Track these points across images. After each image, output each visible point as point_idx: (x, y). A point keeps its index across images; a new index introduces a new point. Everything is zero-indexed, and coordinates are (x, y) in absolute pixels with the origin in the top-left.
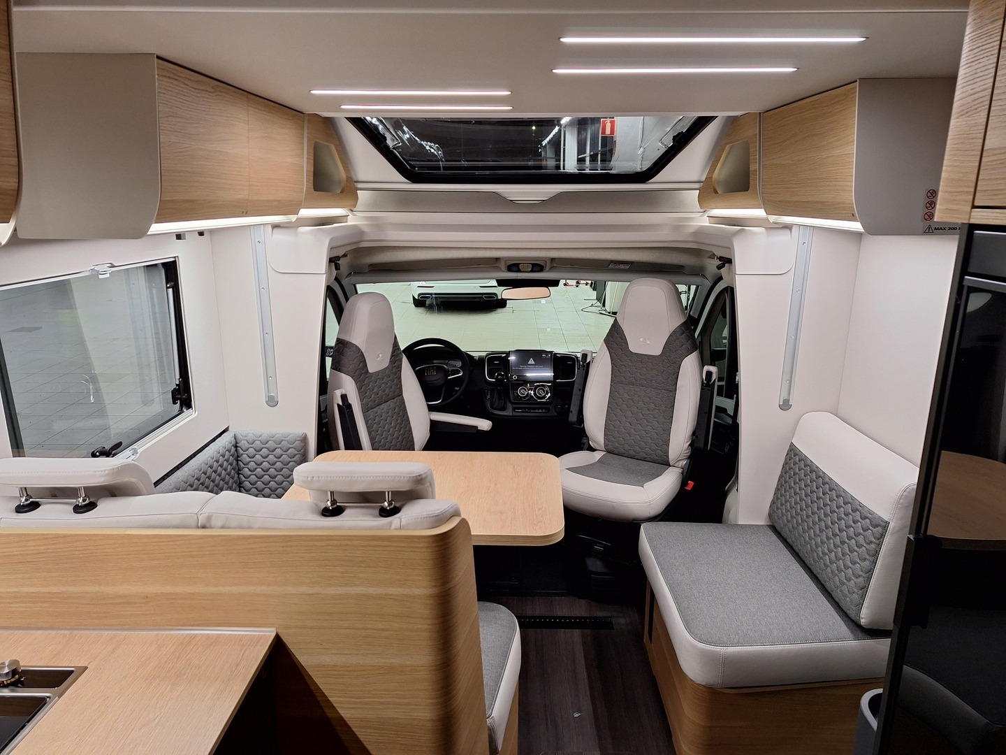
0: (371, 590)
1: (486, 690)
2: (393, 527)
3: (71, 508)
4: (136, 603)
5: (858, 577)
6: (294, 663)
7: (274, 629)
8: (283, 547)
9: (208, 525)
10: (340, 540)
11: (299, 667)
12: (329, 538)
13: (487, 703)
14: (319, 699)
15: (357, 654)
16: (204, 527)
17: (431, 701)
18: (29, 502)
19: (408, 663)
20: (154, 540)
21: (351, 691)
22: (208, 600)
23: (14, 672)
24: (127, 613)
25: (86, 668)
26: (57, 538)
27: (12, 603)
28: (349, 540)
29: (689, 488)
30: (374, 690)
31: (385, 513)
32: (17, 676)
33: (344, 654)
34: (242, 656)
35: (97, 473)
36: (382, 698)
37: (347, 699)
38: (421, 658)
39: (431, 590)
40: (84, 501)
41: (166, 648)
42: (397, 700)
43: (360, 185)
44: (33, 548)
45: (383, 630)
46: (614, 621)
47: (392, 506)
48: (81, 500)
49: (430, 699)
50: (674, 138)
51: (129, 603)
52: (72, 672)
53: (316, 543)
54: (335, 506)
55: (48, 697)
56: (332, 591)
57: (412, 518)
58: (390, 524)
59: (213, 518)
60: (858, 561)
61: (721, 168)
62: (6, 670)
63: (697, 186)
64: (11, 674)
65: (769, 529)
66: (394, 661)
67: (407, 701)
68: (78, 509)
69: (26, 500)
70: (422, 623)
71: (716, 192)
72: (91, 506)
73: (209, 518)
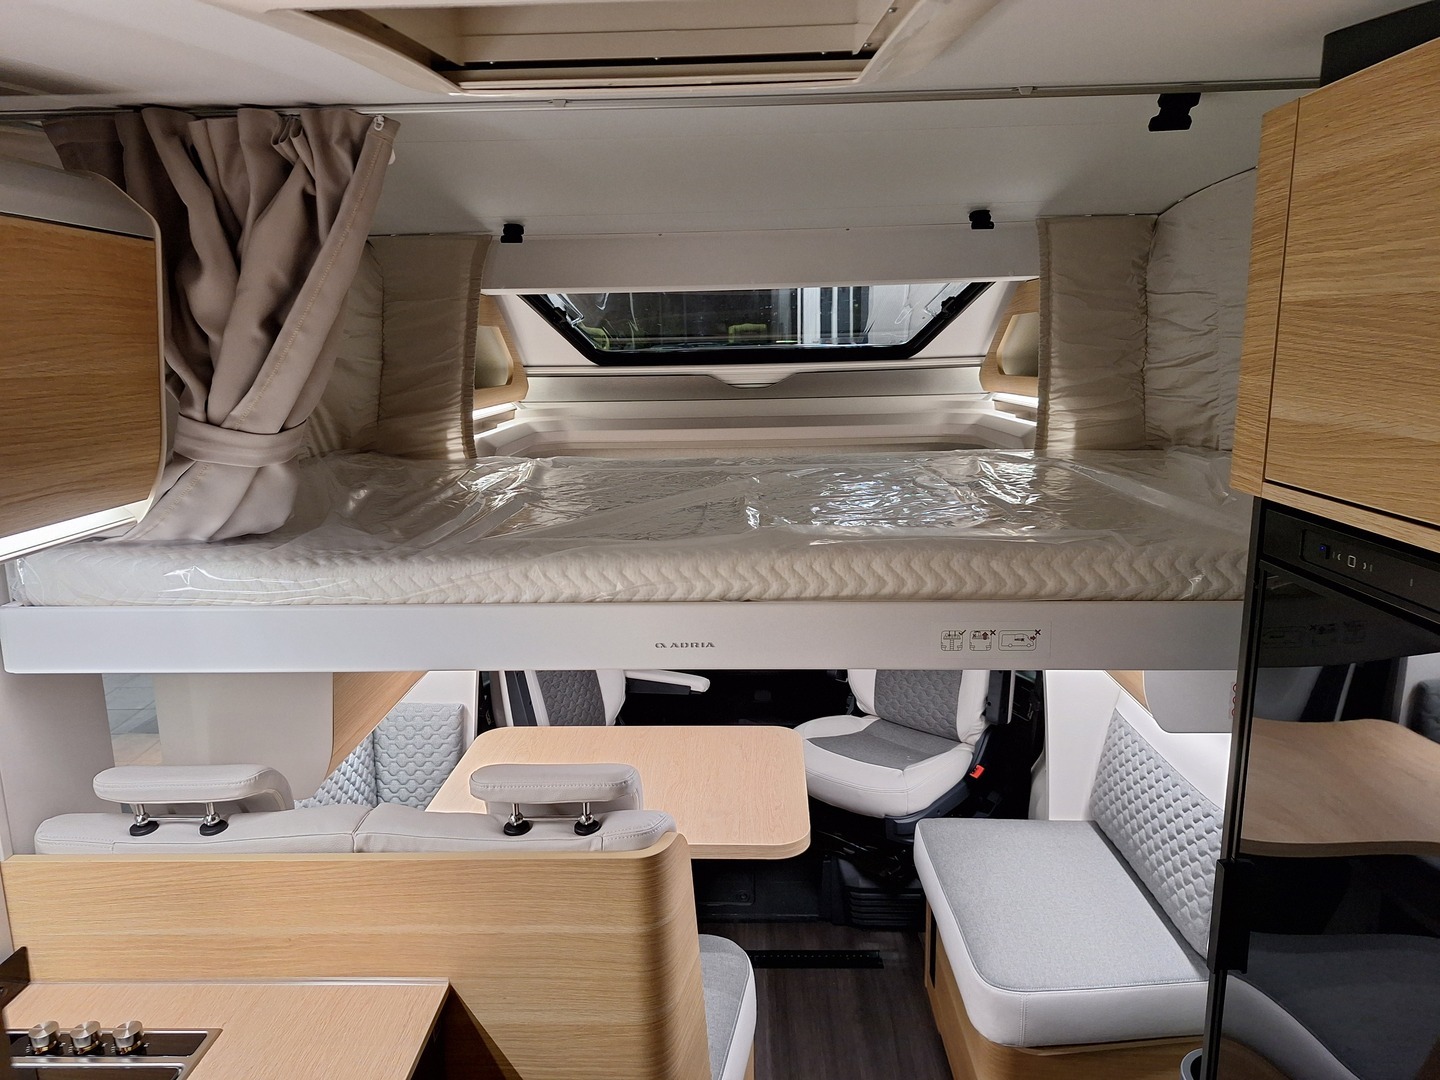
0: (567, 929)
1: (712, 1056)
2: (592, 849)
3: (197, 828)
4: (276, 948)
5: (1200, 895)
6: (471, 1022)
7: (446, 979)
8: (458, 875)
9: (365, 849)
10: (527, 866)
11: (478, 1028)
12: (515, 863)
13: (713, 1072)
14: (501, 1067)
15: (550, 1011)
16: (360, 851)
17: (643, 1070)
18: (146, 822)
19: (613, 1021)
20: (301, 868)
21: (541, 1058)
22: (366, 943)
23: (137, 1037)
24: (266, 960)
25: (221, 1030)
26: (183, 866)
27: (124, 949)
28: (539, 865)
29: (976, 775)
30: (571, 1056)
31: (584, 830)
32: (139, 1043)
33: (532, 1011)
34: (410, 1014)
35: (233, 786)
36: (581, 1066)
37: (538, 1069)
38: (628, 1014)
39: (640, 928)
40: (213, 819)
41: (316, 1004)
42: (600, 1069)
43: (530, 371)
44: (152, 880)
45: (581, 979)
46: (883, 956)
47: (591, 821)
48: (209, 819)
49: (643, 1067)
50: (944, 304)
51: (267, 948)
52: (205, 1035)
53: (499, 870)
54: (521, 822)
55: (180, 1068)
56: (517, 929)
57: (615, 836)
58: (590, 844)
59: (372, 839)
60: (1201, 873)
61: (1008, 341)
62: (127, 1035)
63: (977, 361)
64: (132, 1040)
65: (1089, 826)
66: (597, 1019)
67: (612, 1070)
68: (206, 830)
69: (143, 820)
70: (629, 971)
71: (1001, 372)
72: (222, 826)
73: (367, 839)
